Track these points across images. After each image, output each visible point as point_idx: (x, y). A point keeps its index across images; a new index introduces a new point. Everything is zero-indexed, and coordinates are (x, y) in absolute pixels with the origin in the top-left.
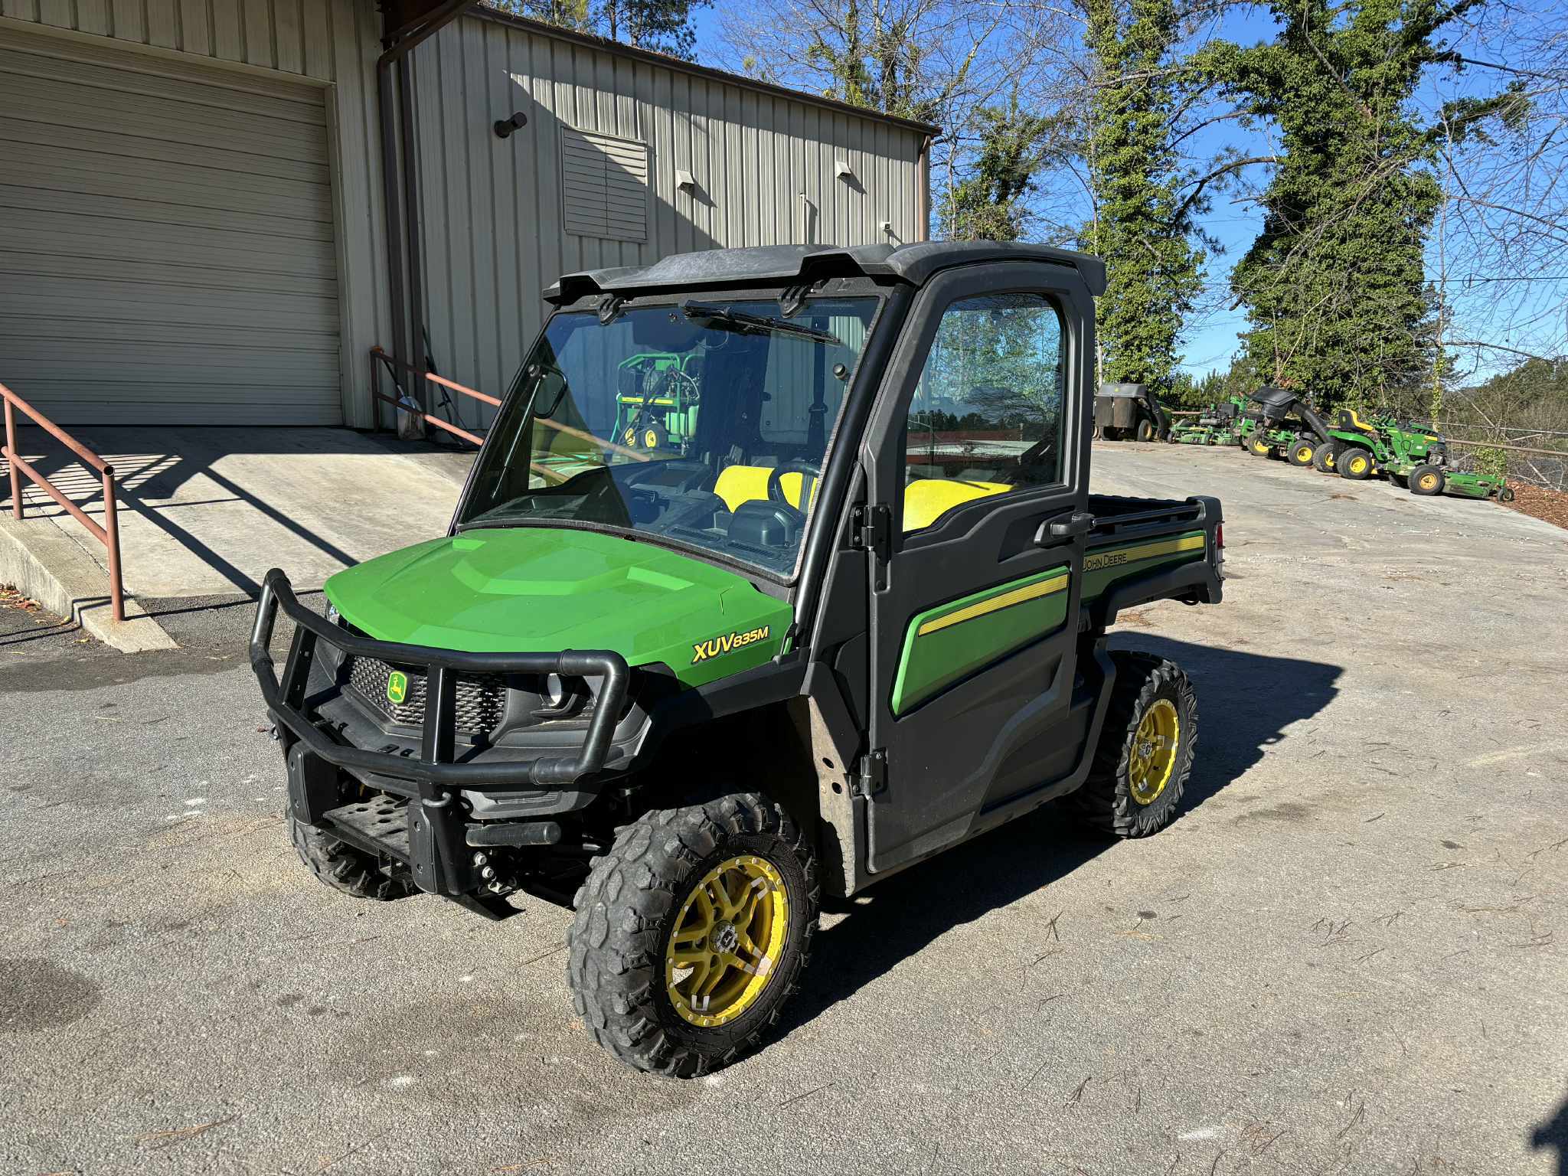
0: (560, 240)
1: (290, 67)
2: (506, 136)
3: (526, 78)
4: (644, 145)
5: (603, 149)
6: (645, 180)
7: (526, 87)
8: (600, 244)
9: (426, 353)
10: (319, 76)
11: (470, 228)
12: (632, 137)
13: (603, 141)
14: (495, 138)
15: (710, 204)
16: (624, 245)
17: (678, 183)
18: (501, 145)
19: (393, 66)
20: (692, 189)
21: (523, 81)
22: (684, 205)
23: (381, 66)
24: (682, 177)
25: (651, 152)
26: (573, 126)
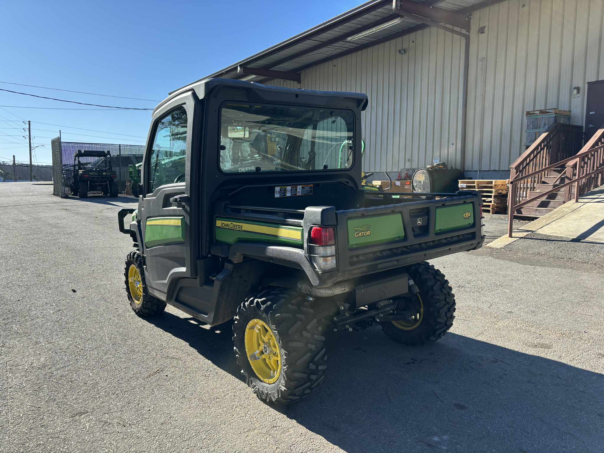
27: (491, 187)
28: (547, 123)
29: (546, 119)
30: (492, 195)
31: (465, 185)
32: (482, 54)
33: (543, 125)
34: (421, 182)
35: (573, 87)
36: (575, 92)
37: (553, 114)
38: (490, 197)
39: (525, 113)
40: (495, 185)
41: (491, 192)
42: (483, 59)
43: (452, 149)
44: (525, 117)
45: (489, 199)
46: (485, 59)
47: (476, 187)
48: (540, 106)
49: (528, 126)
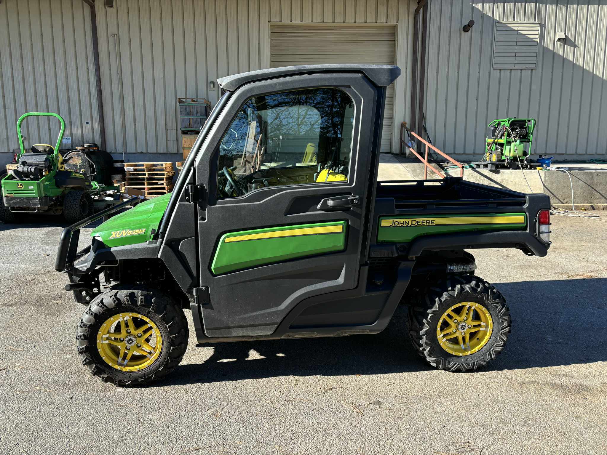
0: (490, 72)
1: (382, 21)
2: (468, 31)
3: (481, 5)
4: (539, 24)
5: (516, 29)
6: (538, 40)
7: (480, 8)
8: (511, 72)
9: (424, 124)
10: (392, 22)
11: (448, 72)
12: (533, 21)
13: (517, 25)
14: (463, 32)
15: (575, 46)
16: (523, 71)
17: (557, 39)
18: (466, 36)
19: (421, 10)
20: (565, 41)
21: (479, 6)
22: (559, 49)
23: (417, 12)
24: (561, 35)
25: (543, 27)
26: (502, 21)
27: (162, 170)
28: (199, 111)
29: (198, 108)
30: (163, 178)
31: (132, 168)
32: (113, 29)
33: (195, 112)
34: (77, 166)
35: (209, 81)
36: (212, 85)
37: (204, 104)
38: (162, 179)
39: (178, 99)
40: (166, 168)
41: (163, 175)
42: (114, 35)
43: (87, 128)
44: (178, 103)
45: (160, 182)
46: (117, 36)
47: (145, 170)
48: (192, 95)
49: (181, 112)
